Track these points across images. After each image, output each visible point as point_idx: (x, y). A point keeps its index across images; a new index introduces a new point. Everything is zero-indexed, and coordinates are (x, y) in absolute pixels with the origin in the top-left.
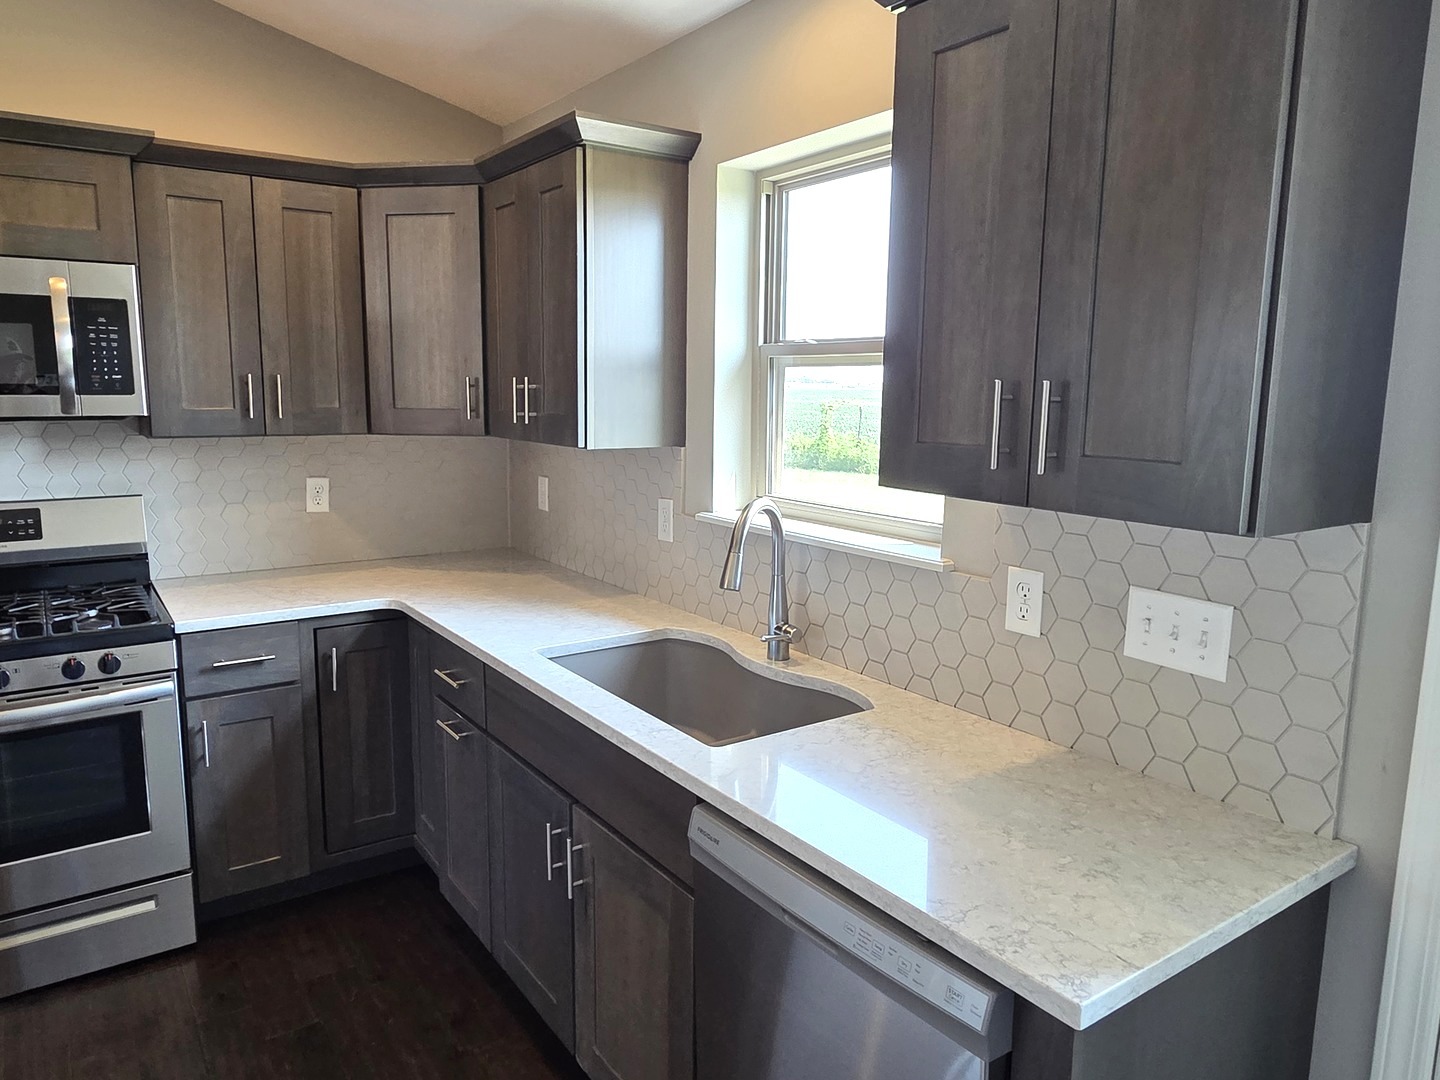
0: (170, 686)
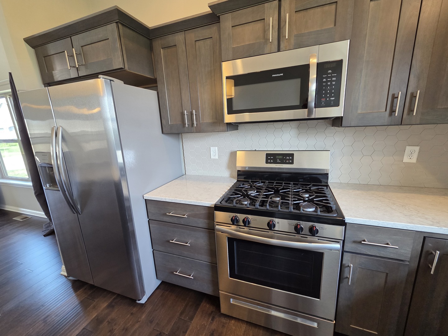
0: (338, 246)
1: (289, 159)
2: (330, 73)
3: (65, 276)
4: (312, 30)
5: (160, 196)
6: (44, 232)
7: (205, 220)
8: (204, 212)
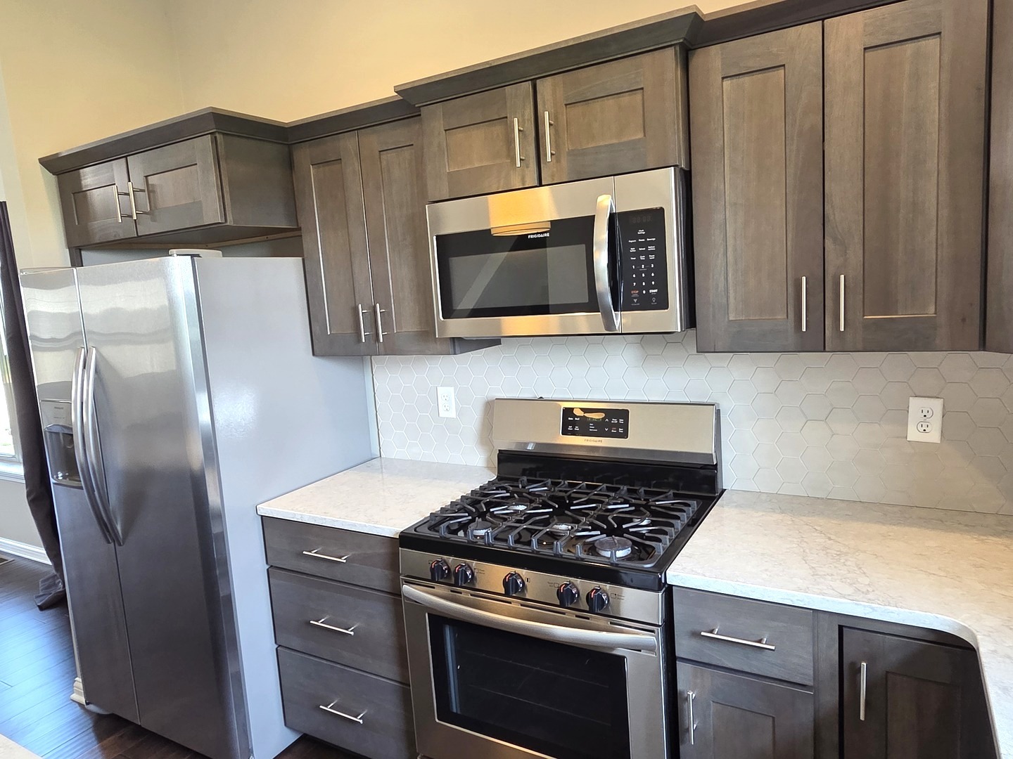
0: (654, 640)
1: (618, 426)
2: (642, 236)
3: (80, 705)
4: (602, 144)
5: (292, 510)
6: (39, 599)
7: (387, 572)
8: (382, 550)
